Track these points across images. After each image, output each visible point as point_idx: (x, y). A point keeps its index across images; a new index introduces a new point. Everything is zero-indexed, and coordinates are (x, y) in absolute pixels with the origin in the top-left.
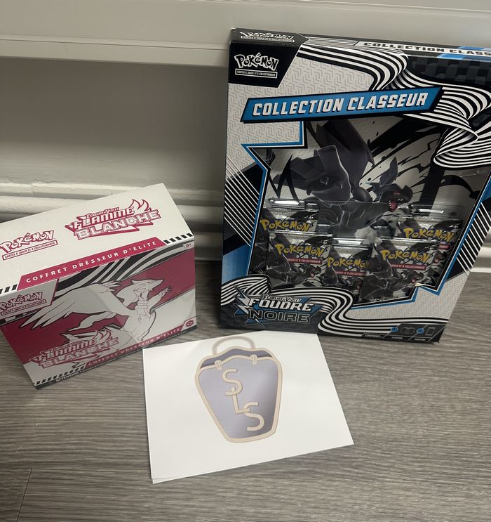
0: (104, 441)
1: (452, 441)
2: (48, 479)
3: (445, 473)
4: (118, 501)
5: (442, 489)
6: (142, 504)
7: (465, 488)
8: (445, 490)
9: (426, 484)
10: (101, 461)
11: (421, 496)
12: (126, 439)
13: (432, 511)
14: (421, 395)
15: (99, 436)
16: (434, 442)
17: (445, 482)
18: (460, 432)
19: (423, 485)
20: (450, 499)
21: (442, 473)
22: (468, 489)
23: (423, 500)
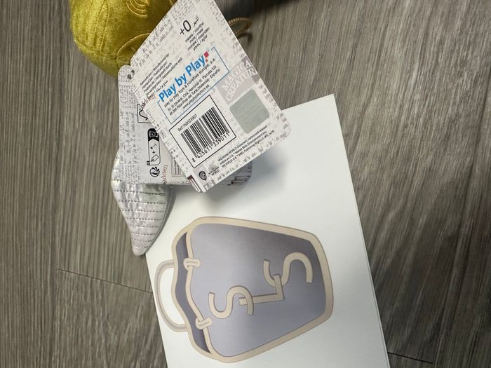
0: (36, 189)
2: (66, 249)
4: (89, 165)
6: (93, 137)
10: (52, 190)
12: (34, 163)
15: (31, 195)
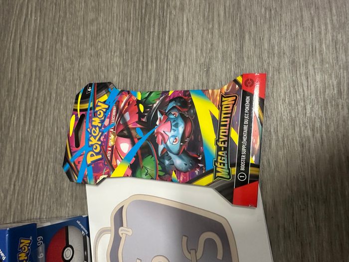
1: (126, 24)
3: (159, 34)
5: (175, 39)
7: (173, 12)
8: (176, 35)
9: (170, 57)
11: (183, 63)
13: (199, 52)
14: (80, 57)
16: (126, 44)
17: (167, 34)
18: (117, 15)
19: (172, 61)
20: (185, 30)
21: (159, 37)
22: (175, 8)
23: (187, 62)
